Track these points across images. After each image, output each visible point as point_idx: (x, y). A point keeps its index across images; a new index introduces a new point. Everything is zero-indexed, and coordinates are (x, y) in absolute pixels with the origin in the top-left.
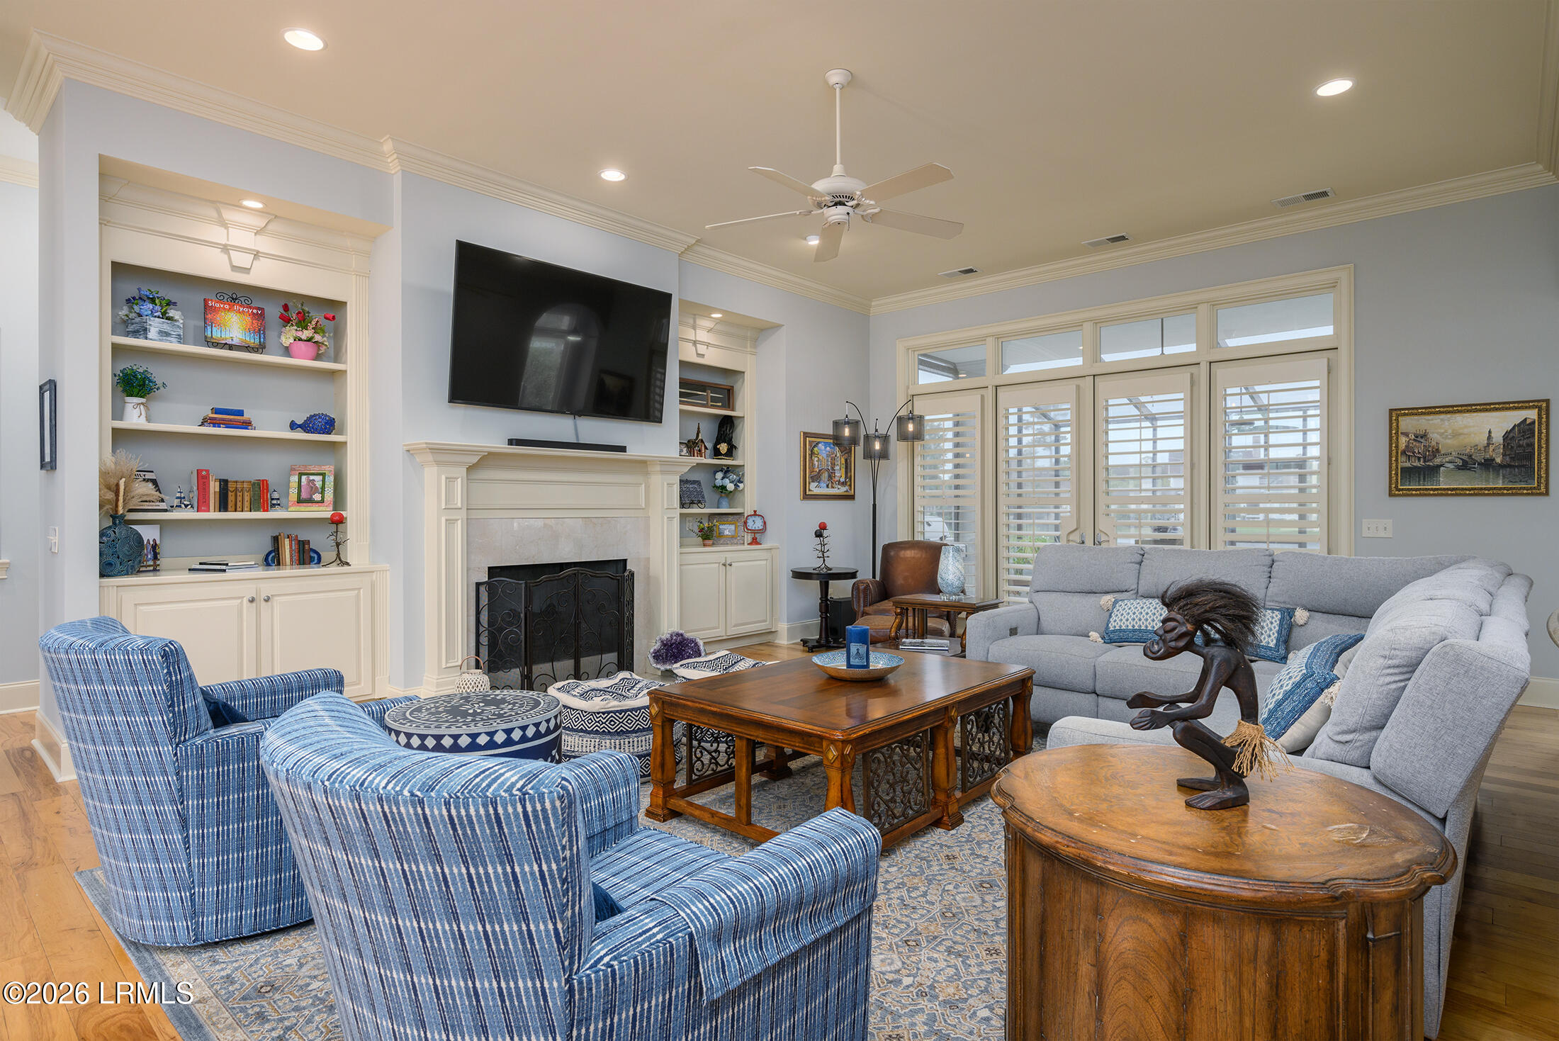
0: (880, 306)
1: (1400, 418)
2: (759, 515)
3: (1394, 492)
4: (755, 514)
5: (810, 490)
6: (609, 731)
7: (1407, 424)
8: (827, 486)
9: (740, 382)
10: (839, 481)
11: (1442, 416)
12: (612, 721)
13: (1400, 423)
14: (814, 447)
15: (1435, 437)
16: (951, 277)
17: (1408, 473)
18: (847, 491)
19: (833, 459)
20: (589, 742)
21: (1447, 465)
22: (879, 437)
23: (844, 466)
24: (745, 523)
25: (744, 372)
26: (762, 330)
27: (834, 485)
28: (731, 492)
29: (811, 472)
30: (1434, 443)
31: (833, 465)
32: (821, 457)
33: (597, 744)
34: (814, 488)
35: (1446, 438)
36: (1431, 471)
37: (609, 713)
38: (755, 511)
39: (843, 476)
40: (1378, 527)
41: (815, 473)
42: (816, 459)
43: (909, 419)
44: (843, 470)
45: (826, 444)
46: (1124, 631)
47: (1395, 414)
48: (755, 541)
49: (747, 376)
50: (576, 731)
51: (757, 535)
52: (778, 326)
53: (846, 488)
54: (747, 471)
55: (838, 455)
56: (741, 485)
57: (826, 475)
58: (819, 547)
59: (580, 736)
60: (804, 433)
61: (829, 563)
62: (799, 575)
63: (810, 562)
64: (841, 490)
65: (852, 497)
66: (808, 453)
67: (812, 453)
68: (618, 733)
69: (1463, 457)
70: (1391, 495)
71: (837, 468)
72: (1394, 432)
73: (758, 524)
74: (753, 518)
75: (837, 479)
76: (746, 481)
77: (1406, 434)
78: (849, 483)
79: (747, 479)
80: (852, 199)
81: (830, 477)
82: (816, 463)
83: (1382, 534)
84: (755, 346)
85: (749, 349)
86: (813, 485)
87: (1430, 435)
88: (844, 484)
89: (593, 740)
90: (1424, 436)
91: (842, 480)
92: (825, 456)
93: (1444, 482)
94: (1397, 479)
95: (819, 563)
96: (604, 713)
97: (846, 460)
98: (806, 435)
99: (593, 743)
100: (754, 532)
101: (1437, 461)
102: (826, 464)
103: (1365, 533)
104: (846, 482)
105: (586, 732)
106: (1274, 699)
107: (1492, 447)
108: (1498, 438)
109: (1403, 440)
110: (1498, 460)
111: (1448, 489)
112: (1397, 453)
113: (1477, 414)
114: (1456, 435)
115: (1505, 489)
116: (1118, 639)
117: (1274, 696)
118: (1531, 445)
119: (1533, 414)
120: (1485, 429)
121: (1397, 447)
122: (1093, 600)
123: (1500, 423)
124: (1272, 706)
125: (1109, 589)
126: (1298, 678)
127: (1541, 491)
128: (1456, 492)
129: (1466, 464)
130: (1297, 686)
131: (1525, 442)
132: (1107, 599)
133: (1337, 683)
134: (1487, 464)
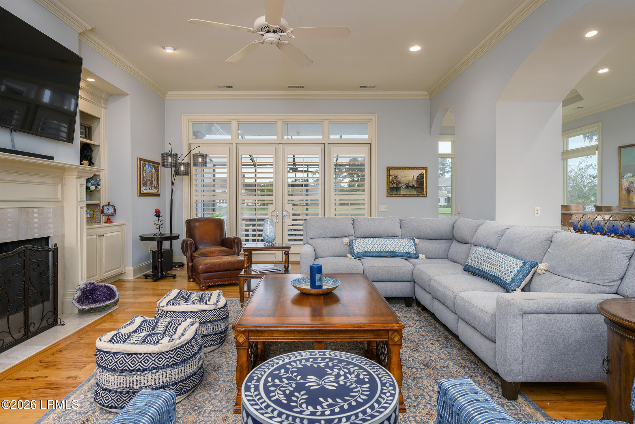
0: (171, 95)
1: (391, 170)
2: (111, 205)
3: (389, 195)
4: (109, 204)
5: (142, 191)
6: (177, 363)
7: (392, 172)
8: (150, 189)
9: (96, 124)
10: (154, 186)
11: (401, 170)
12: (179, 354)
13: (390, 172)
14: (144, 167)
15: (399, 177)
16: (220, 88)
17: (392, 189)
18: (157, 192)
19: (152, 174)
20: (161, 376)
21: (402, 187)
22: (183, 164)
23: (156, 178)
24: (103, 210)
25: (99, 119)
26: (111, 95)
27: (152, 189)
28: (93, 191)
29: (143, 181)
30: (399, 179)
31: (152, 177)
32: (147, 173)
33: (168, 375)
34: (145, 190)
35: (402, 178)
36: (398, 189)
37: (176, 349)
38: (109, 203)
39: (156, 184)
40: (384, 208)
41: (145, 181)
42: (145, 173)
43: (199, 155)
44: (156, 180)
45: (149, 166)
46: (362, 253)
47: (389, 169)
48: (108, 221)
49: (101, 121)
50: (149, 369)
51: (110, 217)
52: (126, 95)
53: (156, 190)
54: (102, 177)
55: (154, 172)
56: (99, 187)
57: (149, 183)
58: (157, 223)
59: (153, 373)
60: (140, 158)
61: (162, 231)
62: (144, 239)
63: (151, 230)
64: (154, 191)
65: (158, 195)
66: (141, 171)
67: (143, 170)
68: (183, 362)
69: (407, 184)
70: (387, 196)
71: (153, 179)
72: (389, 175)
73: (111, 210)
74: (108, 207)
75: (153, 185)
76: (101, 185)
77: (392, 176)
78: (158, 188)
79: (102, 183)
81: (151, 184)
82: (145, 176)
83: (384, 210)
84: (105, 103)
85: (103, 105)
86: (144, 188)
87: (398, 176)
88: (156, 188)
89: (164, 373)
90: (396, 177)
91: (156, 186)
92: (148, 172)
93: (402, 192)
94: (389, 191)
95: (157, 231)
96: (172, 351)
97: (157, 175)
98: (141, 160)
99: (164, 375)
100: (109, 215)
101: (400, 185)
102: (149, 177)
103: (380, 210)
104: (157, 187)
105: (158, 368)
106: (513, 273)
107: (414, 181)
108: (415, 178)
109: (391, 177)
110: (415, 186)
111: (403, 195)
112: (389, 182)
113: (410, 170)
114: (405, 177)
115: (417, 195)
116: (359, 256)
117: (511, 272)
118: (423, 181)
119: (423, 171)
120: (412, 175)
121: (389, 180)
122: (338, 240)
123: (416, 174)
124: (513, 276)
125: (343, 235)
126: (521, 264)
127: (425, 196)
128: (405, 196)
129: (407, 187)
130: (522, 267)
131: (421, 180)
132: (346, 240)
133: (540, 265)
134: (413, 187)
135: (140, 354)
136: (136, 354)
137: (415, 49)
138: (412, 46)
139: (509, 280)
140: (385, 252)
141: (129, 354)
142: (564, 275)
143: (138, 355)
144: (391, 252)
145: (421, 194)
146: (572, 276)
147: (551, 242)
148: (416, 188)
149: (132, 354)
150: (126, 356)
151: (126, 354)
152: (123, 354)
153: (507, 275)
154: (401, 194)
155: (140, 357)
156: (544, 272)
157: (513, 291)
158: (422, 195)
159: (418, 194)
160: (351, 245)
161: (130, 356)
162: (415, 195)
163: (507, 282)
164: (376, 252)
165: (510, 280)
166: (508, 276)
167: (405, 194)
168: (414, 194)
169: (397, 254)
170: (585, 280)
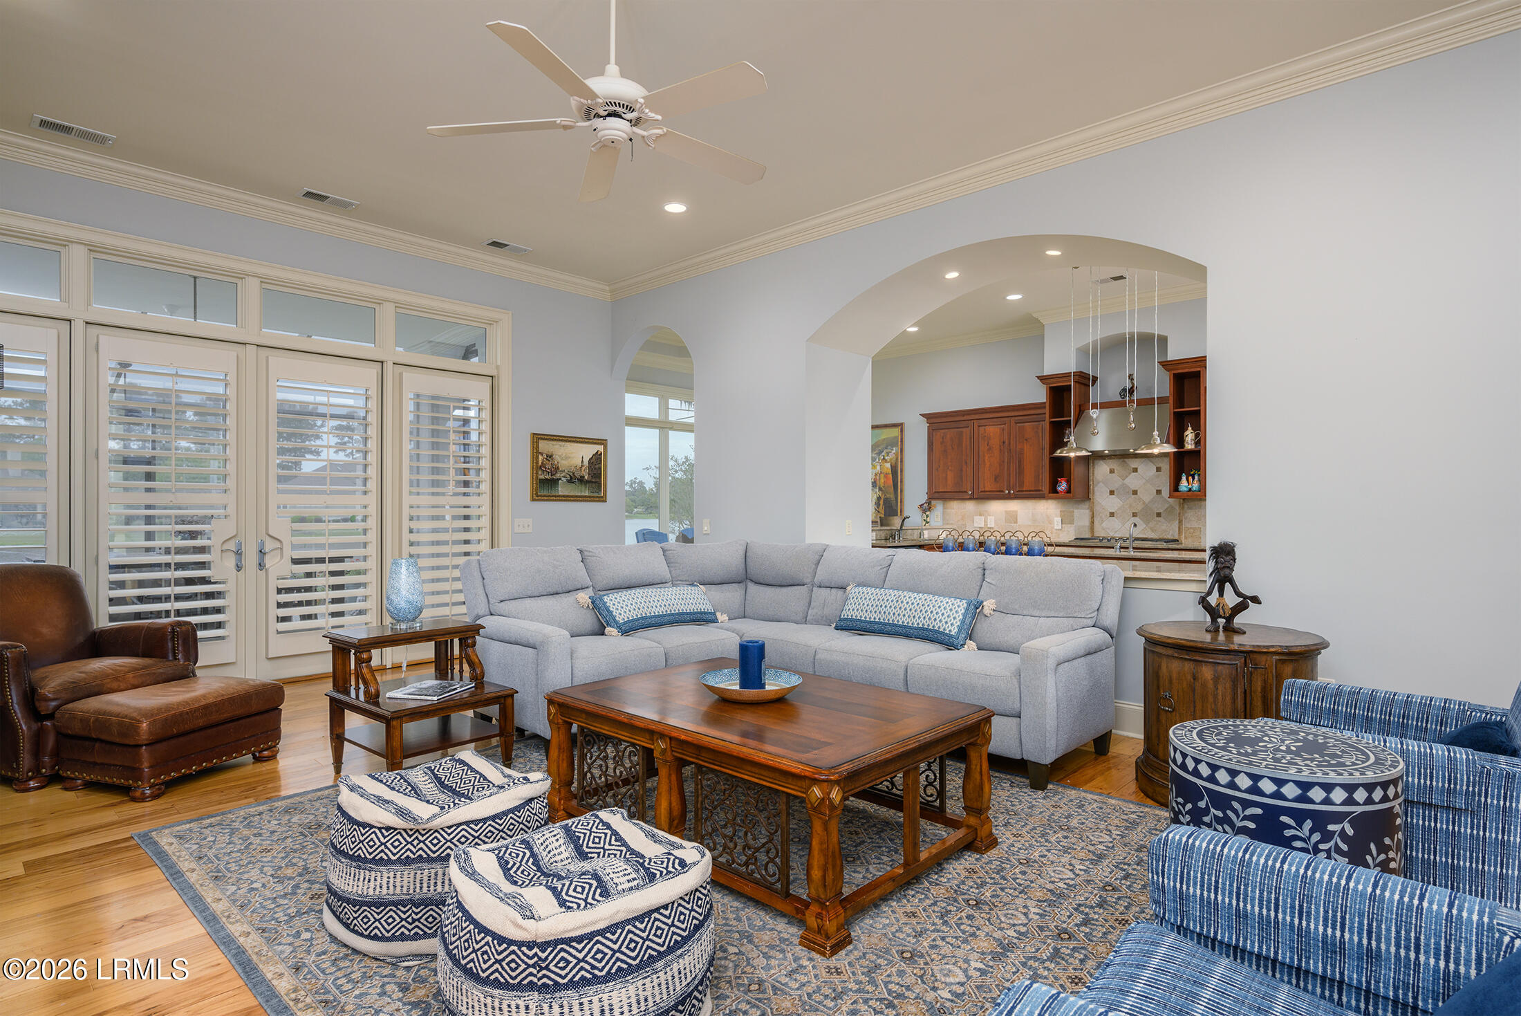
1: (540, 441)
3: (536, 497)
7: (544, 446)
11: (561, 443)
13: (539, 445)
15: (556, 458)
17: (543, 483)
21: (562, 479)
30: (556, 462)
35: (562, 459)
36: (553, 483)
40: (524, 525)
46: (632, 621)
47: (537, 438)
69: (571, 474)
70: (533, 500)
72: (536, 452)
77: (542, 454)
80: (632, 110)
83: (526, 530)
87: (554, 456)
90: (551, 456)
93: (562, 489)
94: (536, 488)
101: (558, 475)
103: (518, 529)
106: (958, 619)
107: (583, 468)
108: (586, 463)
109: (540, 458)
110: (586, 477)
111: (564, 496)
112: (537, 467)
113: (576, 444)
114: (567, 458)
115: (589, 497)
116: (629, 629)
117: (955, 618)
118: (600, 468)
119: (600, 448)
120: (580, 455)
121: (537, 463)
122: (567, 600)
123: (587, 452)
124: (959, 623)
125: (571, 588)
126: (965, 605)
127: (603, 499)
128: (566, 498)
129: (571, 480)
130: (967, 609)
131: (597, 466)
132: (584, 597)
133: (985, 603)
134: (581, 480)
135: (665, 907)
136: (657, 910)
137: (675, 208)
138: (670, 202)
139: (954, 631)
140: (669, 615)
141: (640, 918)
142: (1025, 613)
143: (662, 911)
144: (679, 614)
145: (596, 495)
146: (1037, 613)
147: (985, 570)
148: (588, 482)
149: (649, 913)
150: (637, 923)
151: (636, 918)
152: (628, 921)
153: (949, 624)
154: (560, 493)
155: (667, 913)
156: (992, 612)
157: (963, 645)
158: (597, 497)
159: (591, 495)
160: (597, 606)
161: (647, 919)
162: (585, 497)
163: (953, 633)
164: (655, 616)
165: (956, 630)
166: (952, 624)
167: (567, 494)
168: (583, 494)
169: (688, 618)
170: (1061, 615)
